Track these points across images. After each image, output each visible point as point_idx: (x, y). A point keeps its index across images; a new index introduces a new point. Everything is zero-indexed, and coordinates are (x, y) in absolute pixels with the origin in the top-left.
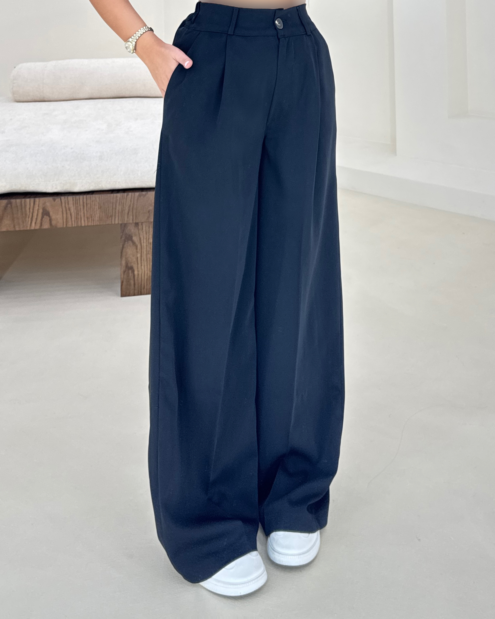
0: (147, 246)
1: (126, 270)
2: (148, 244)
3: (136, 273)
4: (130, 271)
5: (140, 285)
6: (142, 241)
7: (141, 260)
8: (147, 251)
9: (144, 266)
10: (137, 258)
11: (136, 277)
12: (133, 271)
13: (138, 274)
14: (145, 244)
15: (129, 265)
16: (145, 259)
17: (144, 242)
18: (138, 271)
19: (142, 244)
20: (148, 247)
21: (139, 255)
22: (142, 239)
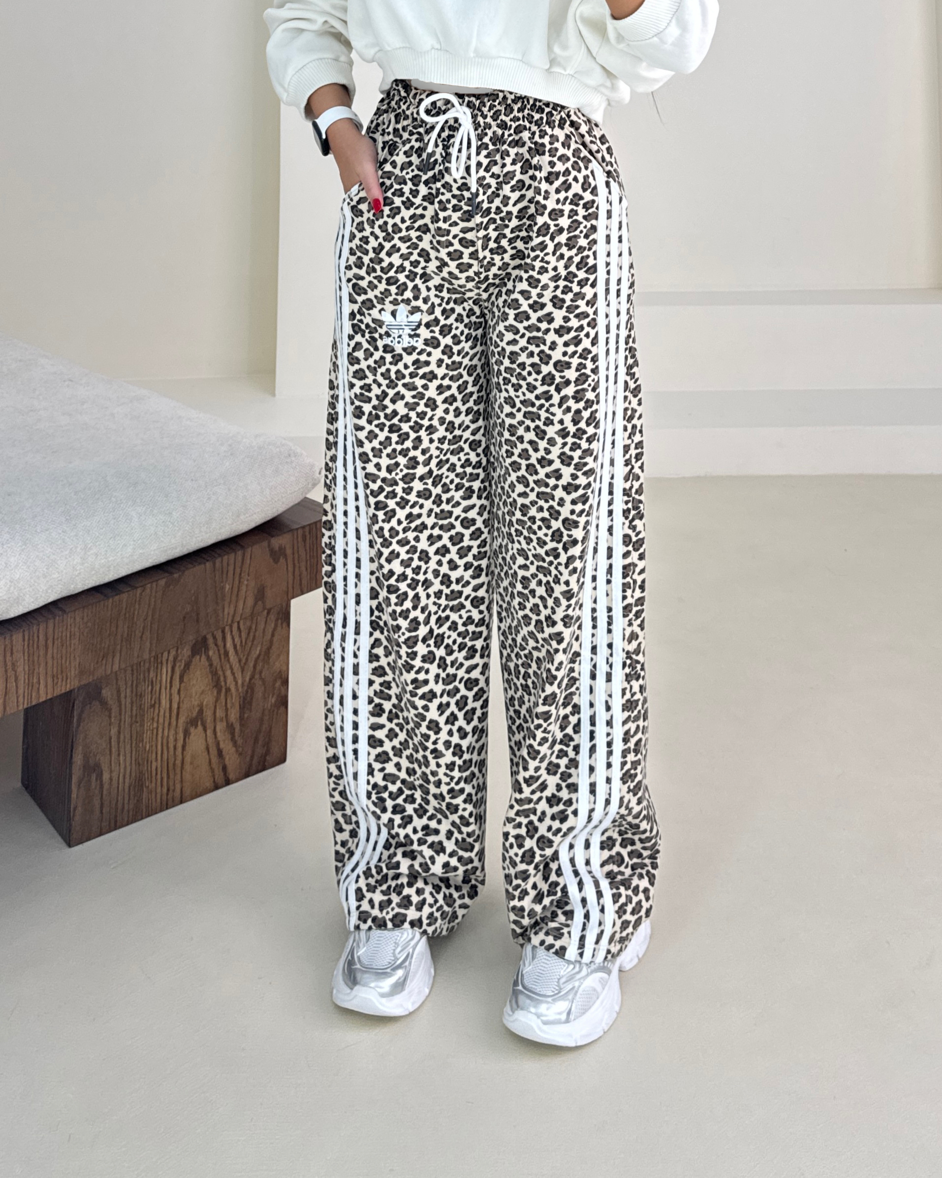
0: (132, 703)
1: (84, 775)
2: (134, 699)
3: (106, 776)
4: (94, 777)
5: (114, 802)
6: (123, 695)
7: (119, 743)
8: (131, 717)
9: (125, 755)
10: (110, 738)
11: (106, 786)
12: (100, 776)
13: (111, 779)
14: (129, 700)
15: (91, 762)
16: (128, 736)
17: (126, 697)
18: (111, 772)
19: (123, 703)
20: (134, 705)
21: (114, 731)
22: (122, 689)
